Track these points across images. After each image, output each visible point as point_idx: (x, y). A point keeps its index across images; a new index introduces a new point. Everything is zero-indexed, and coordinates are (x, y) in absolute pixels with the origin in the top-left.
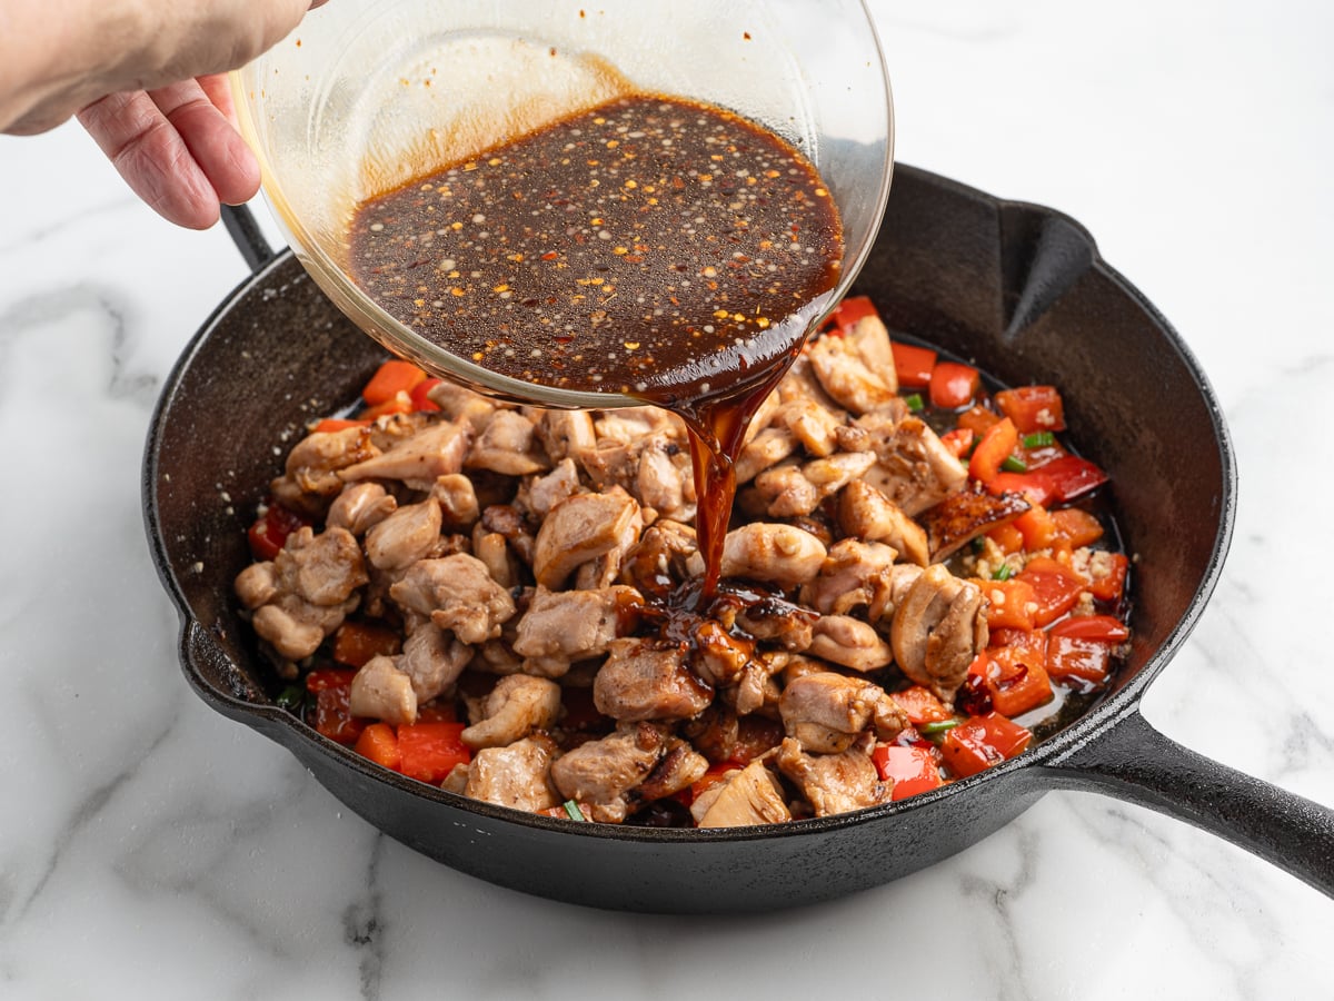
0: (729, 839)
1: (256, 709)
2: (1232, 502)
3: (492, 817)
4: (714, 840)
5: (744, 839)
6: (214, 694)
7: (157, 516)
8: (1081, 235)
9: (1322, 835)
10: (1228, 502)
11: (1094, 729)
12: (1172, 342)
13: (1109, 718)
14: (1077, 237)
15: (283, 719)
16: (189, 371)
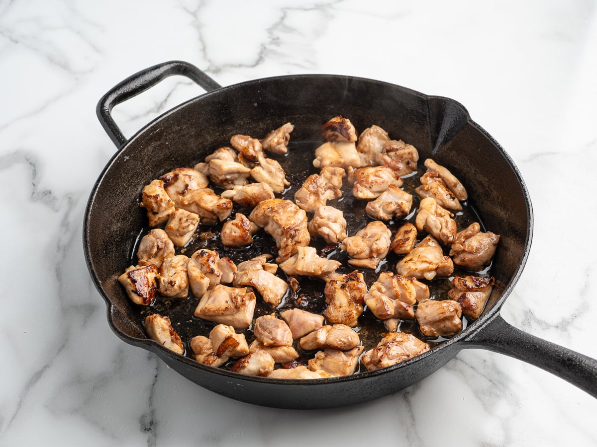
0: (340, 382)
1: (143, 341)
2: (532, 223)
3: (244, 379)
4: (334, 382)
5: (346, 381)
6: (125, 336)
7: (91, 261)
8: (462, 110)
9: (576, 365)
10: (530, 223)
11: (482, 324)
12: (503, 155)
13: (488, 319)
14: (460, 110)
15: (154, 345)
16: (97, 196)
